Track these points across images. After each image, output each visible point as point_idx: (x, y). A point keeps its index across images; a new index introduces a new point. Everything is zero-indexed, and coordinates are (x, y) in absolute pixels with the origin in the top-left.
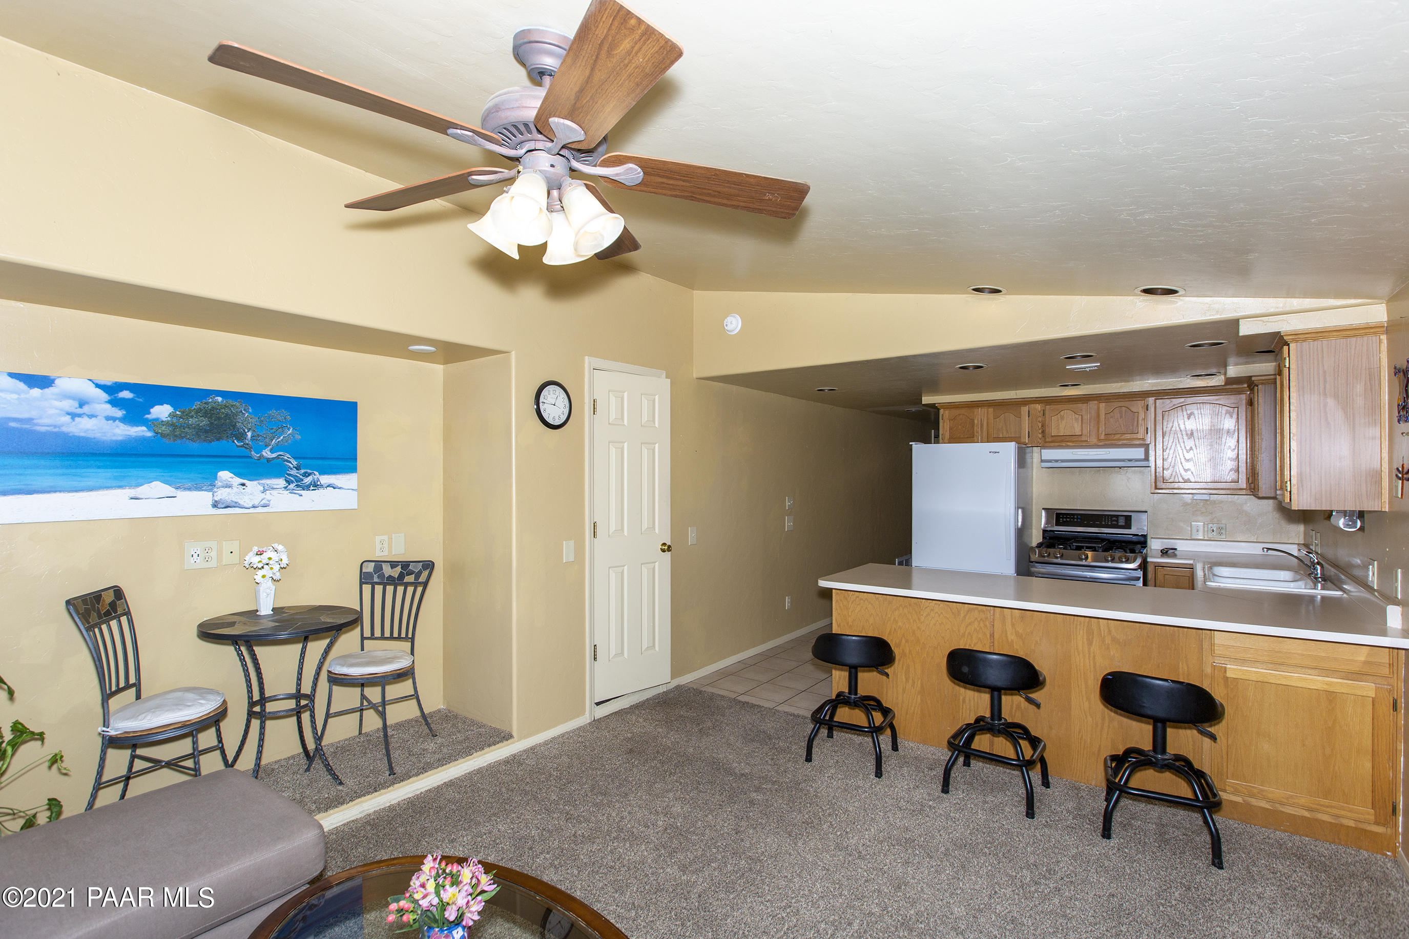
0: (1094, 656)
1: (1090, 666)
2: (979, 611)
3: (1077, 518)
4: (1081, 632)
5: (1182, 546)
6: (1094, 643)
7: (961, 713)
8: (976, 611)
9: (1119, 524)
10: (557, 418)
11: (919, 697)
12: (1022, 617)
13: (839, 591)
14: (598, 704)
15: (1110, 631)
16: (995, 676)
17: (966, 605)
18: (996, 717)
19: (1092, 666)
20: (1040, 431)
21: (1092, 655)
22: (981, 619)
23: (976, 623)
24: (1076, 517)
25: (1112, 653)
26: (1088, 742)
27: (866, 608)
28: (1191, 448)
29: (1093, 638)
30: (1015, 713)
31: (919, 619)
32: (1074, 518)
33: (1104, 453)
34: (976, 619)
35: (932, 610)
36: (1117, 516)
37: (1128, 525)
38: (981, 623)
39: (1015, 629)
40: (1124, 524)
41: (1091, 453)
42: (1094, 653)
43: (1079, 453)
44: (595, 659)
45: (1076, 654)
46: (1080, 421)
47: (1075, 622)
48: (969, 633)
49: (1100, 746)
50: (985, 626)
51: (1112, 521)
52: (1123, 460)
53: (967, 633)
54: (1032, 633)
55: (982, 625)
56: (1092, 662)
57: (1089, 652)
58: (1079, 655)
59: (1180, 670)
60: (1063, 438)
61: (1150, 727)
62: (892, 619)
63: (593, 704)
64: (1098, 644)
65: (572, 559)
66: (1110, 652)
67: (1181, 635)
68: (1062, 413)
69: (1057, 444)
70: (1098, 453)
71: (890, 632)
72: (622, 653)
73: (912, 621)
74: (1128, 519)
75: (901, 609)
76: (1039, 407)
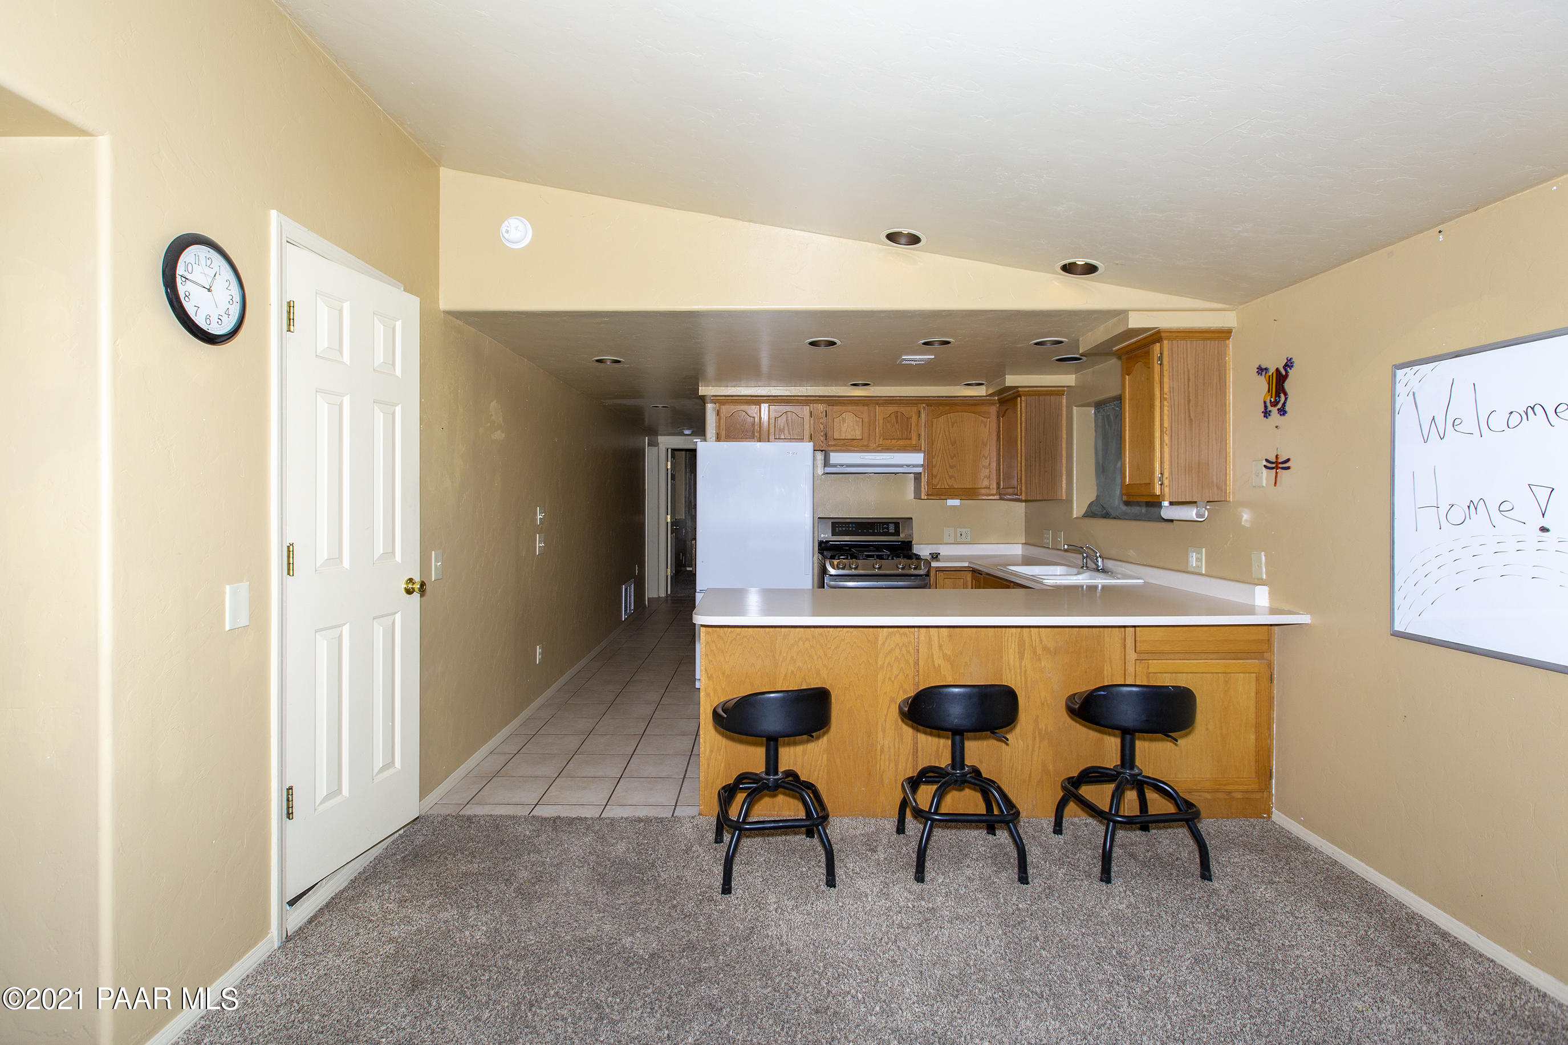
0: (1026, 671)
1: (1021, 682)
2: (901, 635)
3: (852, 527)
4: (1013, 645)
5: (944, 550)
6: (1026, 656)
7: (878, 766)
8: (897, 635)
9: (890, 531)
10: (214, 319)
11: (825, 756)
12: (950, 636)
13: (710, 629)
14: (292, 903)
15: (1041, 640)
16: (956, 713)
17: (885, 629)
18: (958, 765)
19: (1023, 682)
20: (822, 434)
21: (1023, 669)
22: (903, 644)
23: (897, 650)
24: (850, 525)
25: (1043, 665)
26: (1019, 769)
27: (752, 648)
28: (954, 456)
29: (1024, 650)
30: (942, 753)
31: (825, 655)
32: (849, 527)
33: (888, 457)
34: (898, 644)
35: (843, 640)
36: (888, 524)
37: (897, 533)
38: (904, 649)
39: (943, 652)
40: (894, 531)
41: (878, 458)
42: (1025, 667)
43: (867, 457)
44: (289, 815)
45: (1008, 671)
46: (861, 423)
47: (1007, 635)
48: (889, 664)
49: (1031, 772)
50: (908, 652)
51: (883, 529)
52: (902, 466)
53: (886, 665)
54: (961, 653)
55: (904, 651)
56: (1023, 678)
57: (1021, 666)
58: (1010, 671)
59: (1105, 672)
60: (843, 442)
61: (1118, 741)
62: (789, 659)
63: (285, 903)
64: (1029, 656)
65: (244, 620)
66: (1041, 663)
67: (1106, 635)
68: (844, 415)
69: (838, 448)
70: (884, 457)
71: (786, 675)
72: (339, 790)
73: (815, 658)
74: (897, 525)
75: (801, 643)
76: (821, 407)
